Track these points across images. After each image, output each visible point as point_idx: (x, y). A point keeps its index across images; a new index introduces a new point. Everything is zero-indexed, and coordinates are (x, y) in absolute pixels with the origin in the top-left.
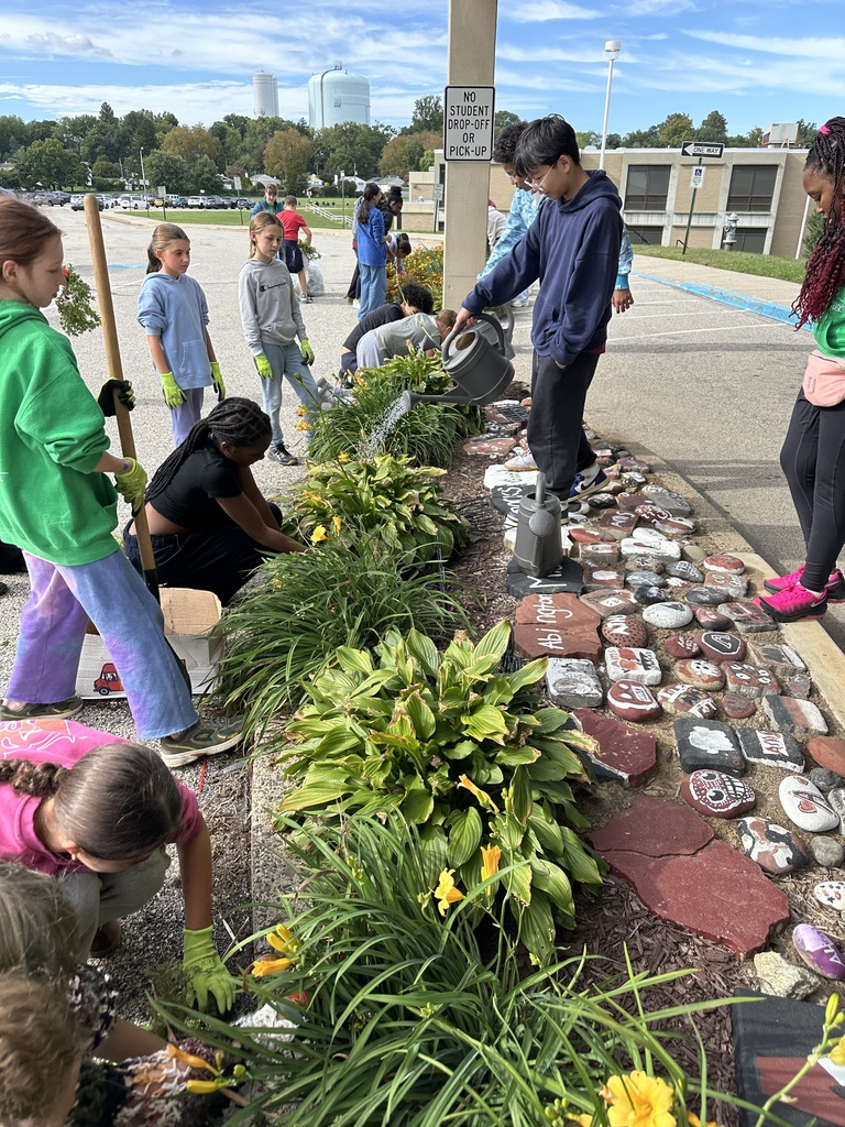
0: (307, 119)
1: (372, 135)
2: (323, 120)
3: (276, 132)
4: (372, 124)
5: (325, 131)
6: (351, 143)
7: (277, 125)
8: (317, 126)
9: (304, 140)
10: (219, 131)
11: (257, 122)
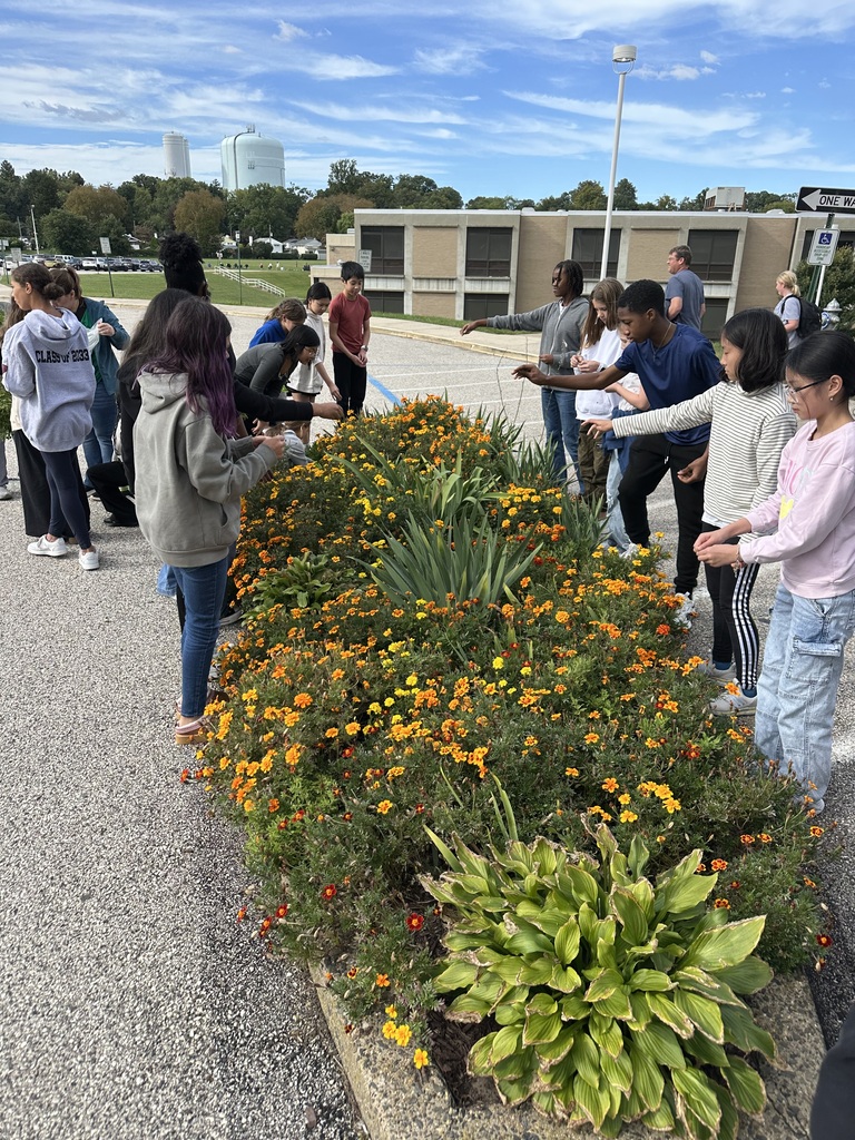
0: (220, 180)
1: (288, 197)
2: (236, 182)
3: (186, 193)
4: (287, 186)
5: (239, 192)
6: (266, 205)
7: (188, 185)
8: (231, 188)
9: (217, 201)
10: (127, 191)
11: (167, 182)
